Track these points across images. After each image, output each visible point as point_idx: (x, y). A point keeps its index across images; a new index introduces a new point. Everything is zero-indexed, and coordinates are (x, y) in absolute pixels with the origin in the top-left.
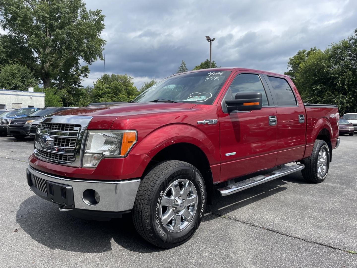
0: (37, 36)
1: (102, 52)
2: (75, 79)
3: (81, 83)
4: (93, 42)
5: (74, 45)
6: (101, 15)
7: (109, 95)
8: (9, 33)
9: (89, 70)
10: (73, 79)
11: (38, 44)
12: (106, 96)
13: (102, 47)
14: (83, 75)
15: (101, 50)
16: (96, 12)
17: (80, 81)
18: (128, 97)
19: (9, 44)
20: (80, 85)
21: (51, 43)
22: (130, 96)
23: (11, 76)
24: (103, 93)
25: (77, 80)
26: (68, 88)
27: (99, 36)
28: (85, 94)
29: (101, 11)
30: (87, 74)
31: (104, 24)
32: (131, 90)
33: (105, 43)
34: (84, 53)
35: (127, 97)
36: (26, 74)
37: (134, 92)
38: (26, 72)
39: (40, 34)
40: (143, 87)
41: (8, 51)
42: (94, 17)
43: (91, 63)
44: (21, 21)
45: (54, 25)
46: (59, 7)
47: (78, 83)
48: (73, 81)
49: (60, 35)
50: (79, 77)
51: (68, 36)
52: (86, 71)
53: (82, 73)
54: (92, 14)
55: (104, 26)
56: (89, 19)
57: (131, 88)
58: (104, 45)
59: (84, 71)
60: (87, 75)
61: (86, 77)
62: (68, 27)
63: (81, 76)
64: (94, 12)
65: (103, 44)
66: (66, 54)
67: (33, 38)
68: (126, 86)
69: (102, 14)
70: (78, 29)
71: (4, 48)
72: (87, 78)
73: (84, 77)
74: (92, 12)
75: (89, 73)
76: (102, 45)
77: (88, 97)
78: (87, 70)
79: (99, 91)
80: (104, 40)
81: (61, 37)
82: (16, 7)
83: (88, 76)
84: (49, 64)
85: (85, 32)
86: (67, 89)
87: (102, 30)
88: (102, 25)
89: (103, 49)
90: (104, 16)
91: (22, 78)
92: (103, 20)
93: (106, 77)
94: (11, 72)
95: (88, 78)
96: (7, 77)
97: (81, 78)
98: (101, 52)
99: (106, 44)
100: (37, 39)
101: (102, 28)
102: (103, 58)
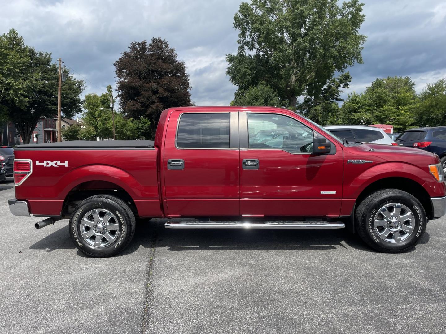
0: (281, 50)
1: (361, 53)
2: (332, 91)
3: (340, 96)
4: (345, 42)
5: (319, 51)
6: (358, 4)
7: (368, 108)
8: (257, 52)
9: (350, 77)
10: (330, 92)
11: (281, 60)
12: (364, 110)
13: (360, 46)
14: (342, 85)
15: (360, 50)
16: (352, 2)
17: (339, 93)
18: (398, 108)
19: (255, 65)
20: (339, 98)
21: (292, 56)
22: (400, 107)
23: (254, 99)
24: (359, 107)
25: (335, 92)
26: (324, 104)
28: (337, 110)
30: (348, 83)
31: (365, 15)
32: (402, 98)
33: (364, 40)
34: (333, 59)
35: (396, 109)
36: (269, 95)
37: (407, 100)
38: (268, 92)
39: (282, 48)
40: (424, 90)
41: (253, 73)
42: (348, 10)
44: (264, 38)
45: (296, 34)
46: (302, 10)
47: (337, 96)
48: (330, 94)
50: (338, 88)
51: (312, 43)
52: (346, 80)
53: (341, 82)
54: (346, 7)
55: (364, 17)
56: (342, 14)
57: (402, 95)
58: (363, 43)
59: (344, 80)
60: (347, 85)
61: (346, 88)
62: (312, 32)
63: (340, 86)
64: (349, 2)
65: (362, 41)
66: (310, 65)
67: (275, 54)
68: (395, 93)
69: (359, 2)
70: (325, 31)
71: (251, 70)
72: (348, 88)
73: (343, 87)
74: (346, 4)
75: (350, 81)
76: (360, 43)
77: (341, 113)
78: (349, 78)
79: (353, 105)
80: (364, 36)
81: (303, 46)
82: (260, 24)
83: (349, 86)
84: (295, 80)
85: (333, 32)
86: (322, 106)
87: (361, 24)
88: (362, 16)
89: (362, 48)
90: (362, 5)
91: (265, 100)
92: (361, 11)
94: (255, 95)
96: (250, 101)
97: (340, 89)
98: (359, 52)
99: (366, 41)
100: (279, 54)
101: (361, 21)
102: (362, 60)
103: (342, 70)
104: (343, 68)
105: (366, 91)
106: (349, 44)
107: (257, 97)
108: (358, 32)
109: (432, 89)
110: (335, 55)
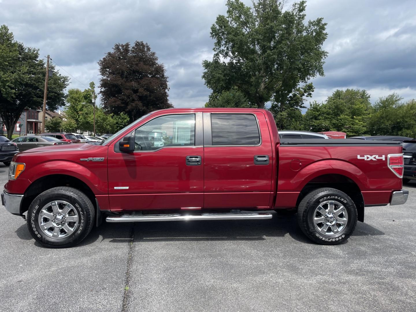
0: (252, 60)
2: (297, 99)
3: (303, 103)
4: (309, 57)
5: (286, 63)
6: (322, 24)
7: (327, 116)
8: (230, 60)
9: (313, 88)
10: (295, 100)
11: (251, 69)
12: (323, 118)
13: (322, 60)
14: (306, 94)
15: (322, 64)
16: (317, 22)
17: (303, 101)
18: (353, 118)
19: (228, 72)
20: (303, 105)
21: (262, 66)
22: (355, 117)
23: (226, 103)
24: (319, 115)
25: (299, 101)
26: (289, 110)
27: (320, 48)
28: (299, 117)
29: (323, 19)
30: (311, 92)
31: (327, 33)
32: (357, 109)
33: (326, 56)
34: (297, 71)
35: (351, 118)
36: (240, 99)
37: (361, 111)
38: (239, 97)
39: (253, 58)
40: (377, 103)
41: (227, 79)
42: (313, 28)
43: (306, 81)
44: (238, 47)
45: (266, 46)
46: (272, 26)
47: (301, 104)
48: (295, 102)
49: (271, 56)
50: (302, 97)
51: (279, 56)
52: (310, 89)
53: (305, 92)
54: (311, 25)
55: (327, 35)
56: (307, 31)
57: (357, 106)
58: (325, 58)
59: (308, 89)
60: (310, 94)
61: (309, 97)
62: (280, 46)
63: (304, 95)
64: (314, 21)
65: (324, 56)
66: (277, 75)
67: (247, 63)
68: (351, 104)
69: (323, 22)
70: (291, 46)
71: (224, 76)
73: (307, 96)
74: (311, 22)
75: (313, 91)
76: (322, 58)
77: (303, 120)
78: (312, 88)
79: (314, 112)
80: (326, 52)
81: (272, 58)
82: (234, 35)
83: (312, 96)
84: (264, 87)
85: (299, 47)
86: (288, 112)
87: (324, 41)
88: (325, 34)
89: (324, 62)
90: (325, 24)
91: (236, 104)
92: (324, 30)
93: (338, 93)
95: (312, 97)
96: (223, 104)
97: (304, 97)
98: (322, 66)
100: (250, 63)
101: (324, 39)
102: (323, 73)
103: (305, 81)
104: (306, 80)
105: (327, 100)
106: (312, 58)
107: (229, 100)
108: (321, 48)
109: (383, 102)
110: (300, 67)
